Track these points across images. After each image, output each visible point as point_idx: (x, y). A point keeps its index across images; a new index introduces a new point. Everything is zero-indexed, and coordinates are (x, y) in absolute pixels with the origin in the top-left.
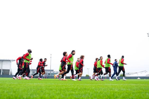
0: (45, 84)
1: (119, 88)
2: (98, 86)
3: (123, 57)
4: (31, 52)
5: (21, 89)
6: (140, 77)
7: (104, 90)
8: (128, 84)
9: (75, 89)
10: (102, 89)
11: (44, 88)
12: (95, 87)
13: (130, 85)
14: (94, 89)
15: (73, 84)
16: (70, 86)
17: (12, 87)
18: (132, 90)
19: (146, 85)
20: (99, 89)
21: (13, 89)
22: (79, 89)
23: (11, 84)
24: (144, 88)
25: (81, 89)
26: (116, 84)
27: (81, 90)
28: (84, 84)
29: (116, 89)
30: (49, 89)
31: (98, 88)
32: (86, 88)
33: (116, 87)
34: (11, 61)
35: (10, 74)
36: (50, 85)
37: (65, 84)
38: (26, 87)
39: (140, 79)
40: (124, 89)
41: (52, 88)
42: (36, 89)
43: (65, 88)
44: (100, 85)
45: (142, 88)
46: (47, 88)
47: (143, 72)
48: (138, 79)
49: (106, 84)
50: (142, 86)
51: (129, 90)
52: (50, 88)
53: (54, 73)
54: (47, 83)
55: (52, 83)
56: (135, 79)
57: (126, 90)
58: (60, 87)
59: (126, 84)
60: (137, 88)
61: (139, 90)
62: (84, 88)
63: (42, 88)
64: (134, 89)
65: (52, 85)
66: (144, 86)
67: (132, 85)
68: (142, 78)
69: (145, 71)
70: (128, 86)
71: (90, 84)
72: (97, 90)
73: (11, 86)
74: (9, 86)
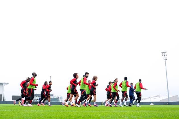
0: (43, 111)
1: (130, 116)
2: (105, 113)
3: (140, 81)
4: (36, 76)
5: (15, 117)
6: (153, 103)
7: (111, 117)
8: (140, 111)
9: (78, 117)
10: (109, 117)
11: (42, 116)
12: (102, 114)
13: (142, 112)
14: (100, 117)
15: (76, 111)
16: (72, 114)
17: (5, 115)
18: (144, 117)
19: (160, 112)
20: (106, 117)
21: (5, 117)
22: (83, 116)
23: (4, 111)
24: (157, 116)
25: (85, 116)
26: (126, 111)
27: (85, 118)
28: (89, 111)
29: (126, 116)
30: (47, 117)
31: (105, 115)
32: (91, 116)
33: (126, 115)
34: (4, 84)
35: (2, 100)
36: (50, 112)
37: (66, 110)
38: (20, 115)
39: (153, 105)
40: (135, 116)
41: (52, 116)
42: (33, 117)
43: (67, 116)
44: (107, 112)
45: (156, 115)
46: (45, 116)
47: (156, 96)
48: (151, 105)
49: (114, 111)
50: (156, 113)
51: (141, 117)
52: (49, 116)
53: (54, 98)
54: (46, 110)
55: (51, 110)
56: (148, 105)
57: (137, 118)
58: (61, 115)
59: (137, 111)
60: (150, 115)
61: (152, 117)
62: (88, 116)
63: (40, 116)
64: (146, 116)
65: (52, 112)
66: (158, 113)
67: (144, 111)
68: (155, 103)
69: (159, 96)
70: (139, 113)
71: (96, 111)
72: (104, 117)
73: (3, 113)
74: (1, 113)
